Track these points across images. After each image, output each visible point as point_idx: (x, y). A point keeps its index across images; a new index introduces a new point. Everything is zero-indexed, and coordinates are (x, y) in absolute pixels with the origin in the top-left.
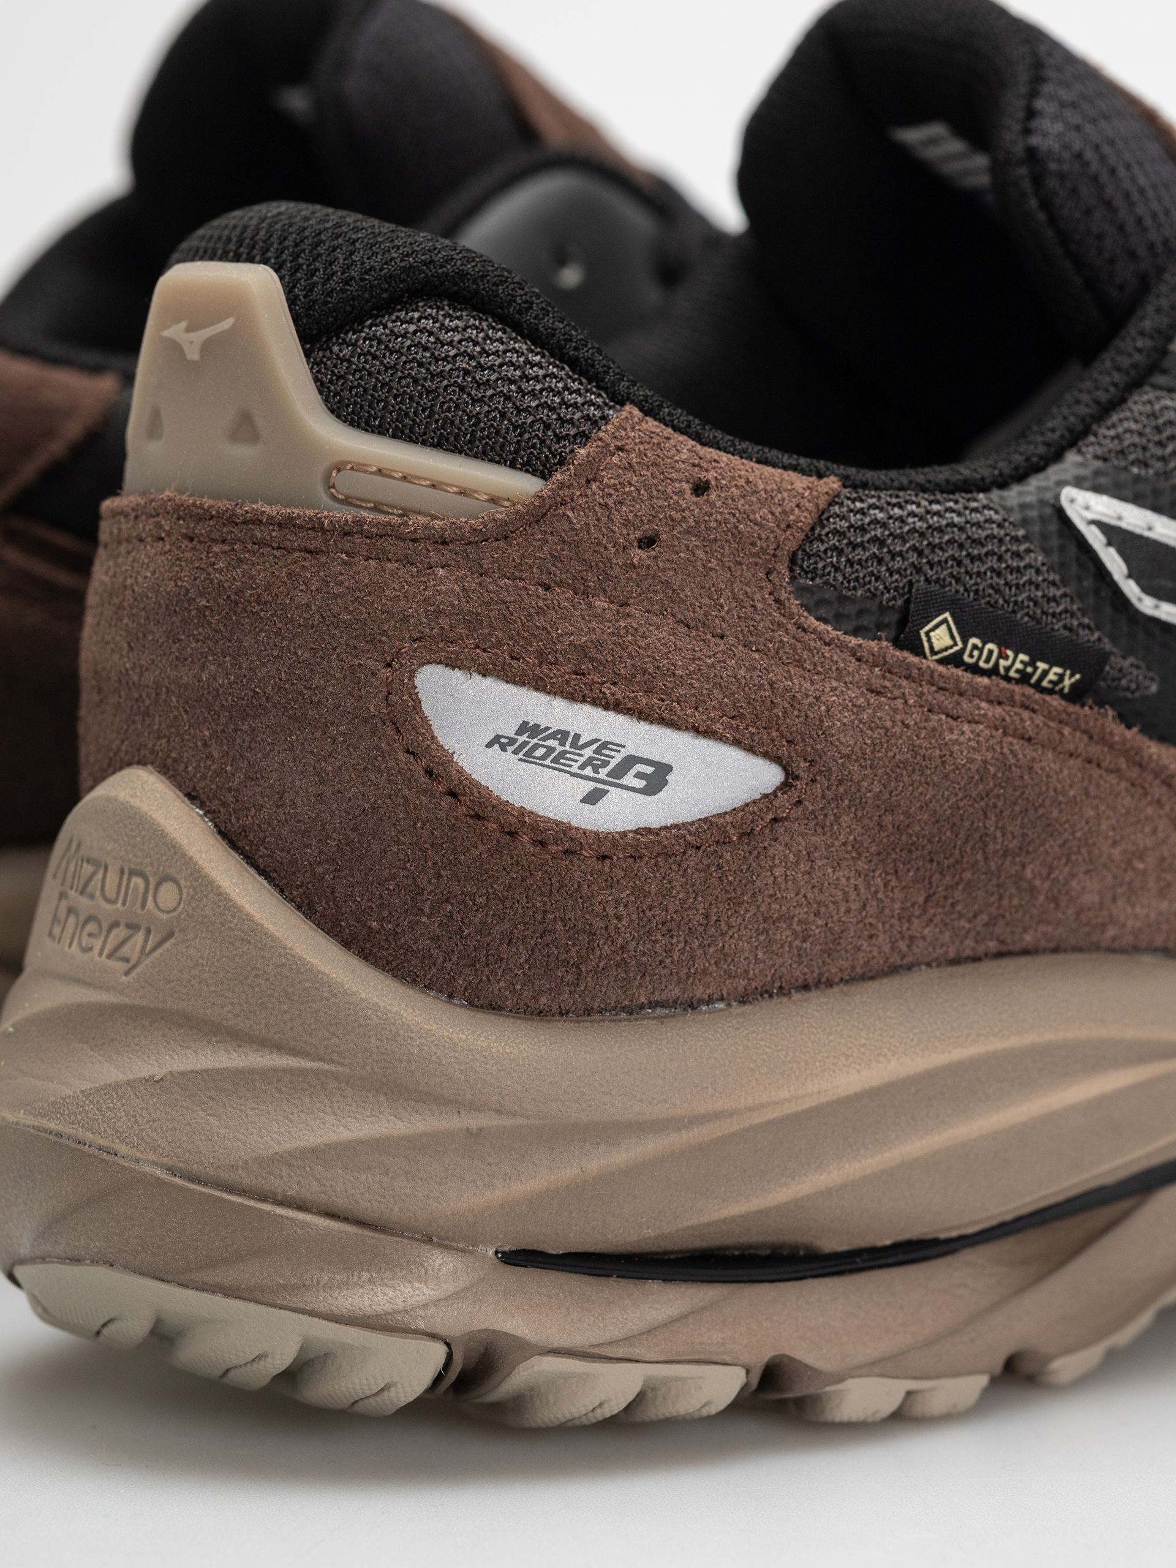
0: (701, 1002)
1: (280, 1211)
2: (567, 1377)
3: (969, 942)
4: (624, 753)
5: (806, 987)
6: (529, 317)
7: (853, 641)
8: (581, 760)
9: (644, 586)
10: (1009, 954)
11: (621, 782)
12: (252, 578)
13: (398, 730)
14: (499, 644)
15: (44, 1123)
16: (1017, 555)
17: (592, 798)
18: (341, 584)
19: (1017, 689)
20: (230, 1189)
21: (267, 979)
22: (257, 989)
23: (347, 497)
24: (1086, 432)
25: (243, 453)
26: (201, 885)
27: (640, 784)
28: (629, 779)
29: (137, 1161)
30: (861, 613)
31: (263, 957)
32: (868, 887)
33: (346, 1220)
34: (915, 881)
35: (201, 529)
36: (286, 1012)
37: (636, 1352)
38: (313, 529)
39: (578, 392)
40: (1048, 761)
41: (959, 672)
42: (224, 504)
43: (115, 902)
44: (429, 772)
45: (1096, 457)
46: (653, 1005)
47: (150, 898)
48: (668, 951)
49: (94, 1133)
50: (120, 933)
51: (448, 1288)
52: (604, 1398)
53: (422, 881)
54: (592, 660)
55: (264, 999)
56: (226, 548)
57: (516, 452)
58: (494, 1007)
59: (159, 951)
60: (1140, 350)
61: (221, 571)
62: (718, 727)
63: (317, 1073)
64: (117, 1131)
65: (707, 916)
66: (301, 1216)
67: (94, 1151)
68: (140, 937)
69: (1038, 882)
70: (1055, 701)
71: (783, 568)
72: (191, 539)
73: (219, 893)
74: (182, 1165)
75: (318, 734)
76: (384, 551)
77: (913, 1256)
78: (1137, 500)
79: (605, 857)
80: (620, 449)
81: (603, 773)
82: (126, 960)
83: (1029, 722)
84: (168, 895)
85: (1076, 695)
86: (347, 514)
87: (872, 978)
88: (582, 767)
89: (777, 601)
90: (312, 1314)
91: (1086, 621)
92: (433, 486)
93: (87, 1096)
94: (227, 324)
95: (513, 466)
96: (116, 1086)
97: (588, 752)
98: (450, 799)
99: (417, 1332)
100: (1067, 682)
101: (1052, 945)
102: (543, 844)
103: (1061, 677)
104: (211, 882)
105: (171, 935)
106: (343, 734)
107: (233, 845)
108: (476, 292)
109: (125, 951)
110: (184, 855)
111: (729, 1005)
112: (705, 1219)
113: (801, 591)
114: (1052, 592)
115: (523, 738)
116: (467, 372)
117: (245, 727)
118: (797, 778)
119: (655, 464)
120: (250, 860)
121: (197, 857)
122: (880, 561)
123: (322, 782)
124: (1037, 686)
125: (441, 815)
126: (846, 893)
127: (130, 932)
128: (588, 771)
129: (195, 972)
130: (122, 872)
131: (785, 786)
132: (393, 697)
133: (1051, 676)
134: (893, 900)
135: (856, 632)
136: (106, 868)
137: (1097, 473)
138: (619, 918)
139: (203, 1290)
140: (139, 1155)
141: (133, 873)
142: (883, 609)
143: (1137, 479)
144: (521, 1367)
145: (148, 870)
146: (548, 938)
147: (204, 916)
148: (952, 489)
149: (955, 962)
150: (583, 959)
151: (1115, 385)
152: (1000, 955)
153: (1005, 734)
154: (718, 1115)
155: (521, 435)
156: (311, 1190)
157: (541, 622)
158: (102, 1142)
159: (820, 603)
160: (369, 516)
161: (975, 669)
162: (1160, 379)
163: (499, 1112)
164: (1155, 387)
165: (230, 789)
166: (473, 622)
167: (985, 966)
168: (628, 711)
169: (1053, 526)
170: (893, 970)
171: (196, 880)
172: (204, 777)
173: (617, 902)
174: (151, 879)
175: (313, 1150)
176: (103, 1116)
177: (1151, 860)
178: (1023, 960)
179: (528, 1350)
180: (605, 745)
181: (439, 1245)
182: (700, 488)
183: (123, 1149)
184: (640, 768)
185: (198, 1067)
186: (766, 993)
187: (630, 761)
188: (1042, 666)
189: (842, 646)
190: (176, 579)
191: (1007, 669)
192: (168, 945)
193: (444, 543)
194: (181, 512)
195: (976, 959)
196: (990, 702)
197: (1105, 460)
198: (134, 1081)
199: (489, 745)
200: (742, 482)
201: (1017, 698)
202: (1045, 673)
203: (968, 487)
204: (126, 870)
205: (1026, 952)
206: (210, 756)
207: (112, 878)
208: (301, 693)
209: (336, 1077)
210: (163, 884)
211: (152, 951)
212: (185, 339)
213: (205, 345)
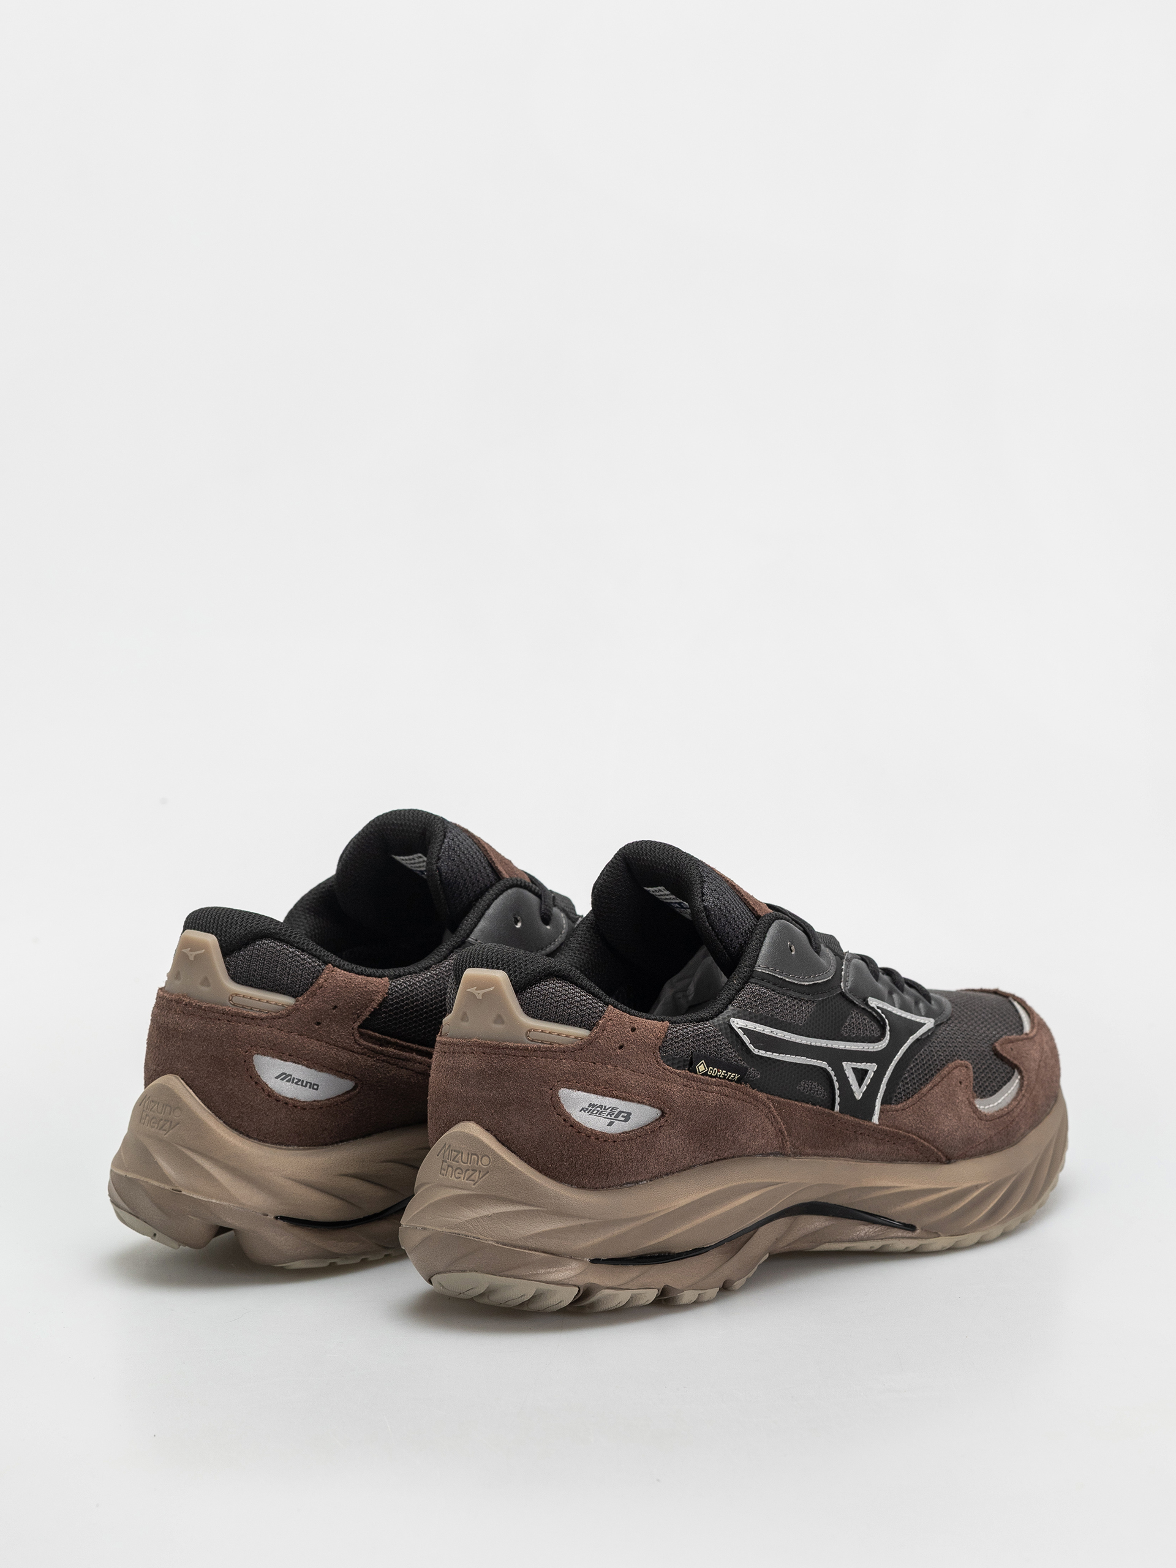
0: (640, 1181)
1: (530, 1252)
2: (610, 1295)
3: (710, 1157)
4: (618, 1110)
5: (667, 1174)
6: (579, 981)
7: (678, 1071)
8: (607, 1113)
9: (621, 1060)
10: (721, 1159)
11: (618, 1119)
12: (507, 1065)
13: (555, 1108)
14: (583, 1081)
15: (453, 1231)
16: (720, 1040)
17: (610, 1124)
18: (535, 1066)
19: (723, 1081)
20: (515, 1247)
21: (519, 1184)
22: (516, 1187)
23: (533, 1039)
24: (734, 999)
25: (499, 1027)
26: (496, 1158)
27: (623, 1119)
28: (620, 1118)
30: (679, 1062)
32: (684, 1144)
33: (548, 1253)
34: (697, 1140)
35: (488, 1050)
36: (526, 1193)
37: (629, 1287)
38: (525, 1050)
39: (596, 1003)
40: (732, 1102)
41: (707, 1077)
42: (495, 1043)
43: (467, 1163)
44: (565, 1120)
45: (738, 1007)
46: (627, 1183)
47: (480, 1162)
48: (632, 1168)
49: (471, 1233)
50: (471, 1172)
51: (578, 1271)
52: (620, 1301)
53: (564, 1152)
54: (609, 1084)
55: (519, 1190)
56: (497, 1056)
57: (581, 1023)
58: (583, 1187)
59: (484, 1177)
60: (746, 972)
61: (495, 1063)
62: (645, 1101)
63: (537, 1211)
64: (479, 1232)
65: (642, 1156)
66: (537, 1253)
68: (477, 1173)
69: (729, 1138)
70: (734, 1084)
71: (657, 1051)
72: (484, 1053)
73: (503, 1159)
75: (530, 1111)
76: (547, 1055)
77: (697, 1253)
78: (750, 1020)
79: (615, 1141)
80: (610, 1020)
81: (613, 1116)
83: (727, 1091)
84: (485, 1160)
85: (739, 1081)
86: (535, 1045)
87: (684, 1170)
88: (607, 1116)
89: (657, 1061)
90: (540, 1282)
91: (740, 1058)
92: (558, 1035)
93: (467, 1222)
94: (492, 989)
95: (580, 1027)
96: (477, 1218)
97: (608, 1111)
98: (571, 1128)
99: (570, 1285)
100: (736, 1078)
101: (732, 1156)
102: (598, 1139)
103: (735, 1076)
104: (500, 1156)
106: (538, 1110)
107: (503, 1144)
108: (564, 975)
109: (472, 1177)
110: (490, 1148)
111: (647, 1182)
112: (645, 1246)
113: (662, 1057)
114: (731, 1050)
115: (590, 1108)
116: (565, 1000)
117: (506, 1109)
118: (666, 1114)
119: (621, 1024)
120: (509, 1148)
121: (494, 1149)
122: (683, 1046)
123: (532, 1124)
124: (728, 1079)
125: (569, 1132)
126: (679, 1146)
127: (473, 1172)
128: (609, 1116)
129: (498, 1183)
130: (469, 1154)
131: (663, 1116)
132: (553, 1099)
133: (732, 1076)
134: (691, 1147)
135: (677, 1068)
136: (462, 1153)
137: (738, 1012)
138: (619, 1159)
139: (508, 1277)
141: (472, 1154)
142: (685, 1061)
143: (750, 1013)
144: (598, 1293)
145: (478, 1153)
146: (600, 1166)
147: (497, 1166)
148: (698, 1021)
149: (706, 1163)
150: (609, 1172)
151: (740, 983)
152: (718, 1160)
153: (721, 1095)
154: (648, 1215)
155: (582, 1018)
156: (539, 1245)
157: (594, 1074)
158: (474, 1235)
159: (667, 1060)
160: (542, 1045)
161: (711, 1076)
162: (753, 980)
163: (590, 1219)
164: (751, 983)
165: (501, 1128)
166: (575, 1075)
167: (715, 1164)
168: (620, 1098)
169: (729, 1030)
170: (690, 1167)
171: (495, 1156)
172: (492, 1124)
173: (619, 1154)
174: (479, 1156)
175: (539, 1233)
177: (760, 1128)
178: (725, 1161)
179: (600, 1288)
180: (613, 1108)
181: (574, 1259)
182: (633, 1030)
183: (482, 1237)
184: (623, 1114)
185: (502, 1211)
186: (657, 1177)
187: (621, 1112)
188: (729, 1073)
189: (675, 1073)
190: (480, 1065)
191: (720, 1075)
192: (487, 1175)
193: (564, 1052)
194: (479, 1045)
195: (712, 1162)
196: (716, 1086)
197: (740, 1008)
199: (580, 1111)
200: (644, 1026)
201: (723, 1084)
202: (730, 1075)
203: (703, 1020)
205: (725, 1159)
206: (494, 1118)
207: (465, 1156)
208: (524, 1099)
209: (543, 1211)
210: (484, 1158)
211: (482, 1177)
212: (476, 992)
213: (484, 995)
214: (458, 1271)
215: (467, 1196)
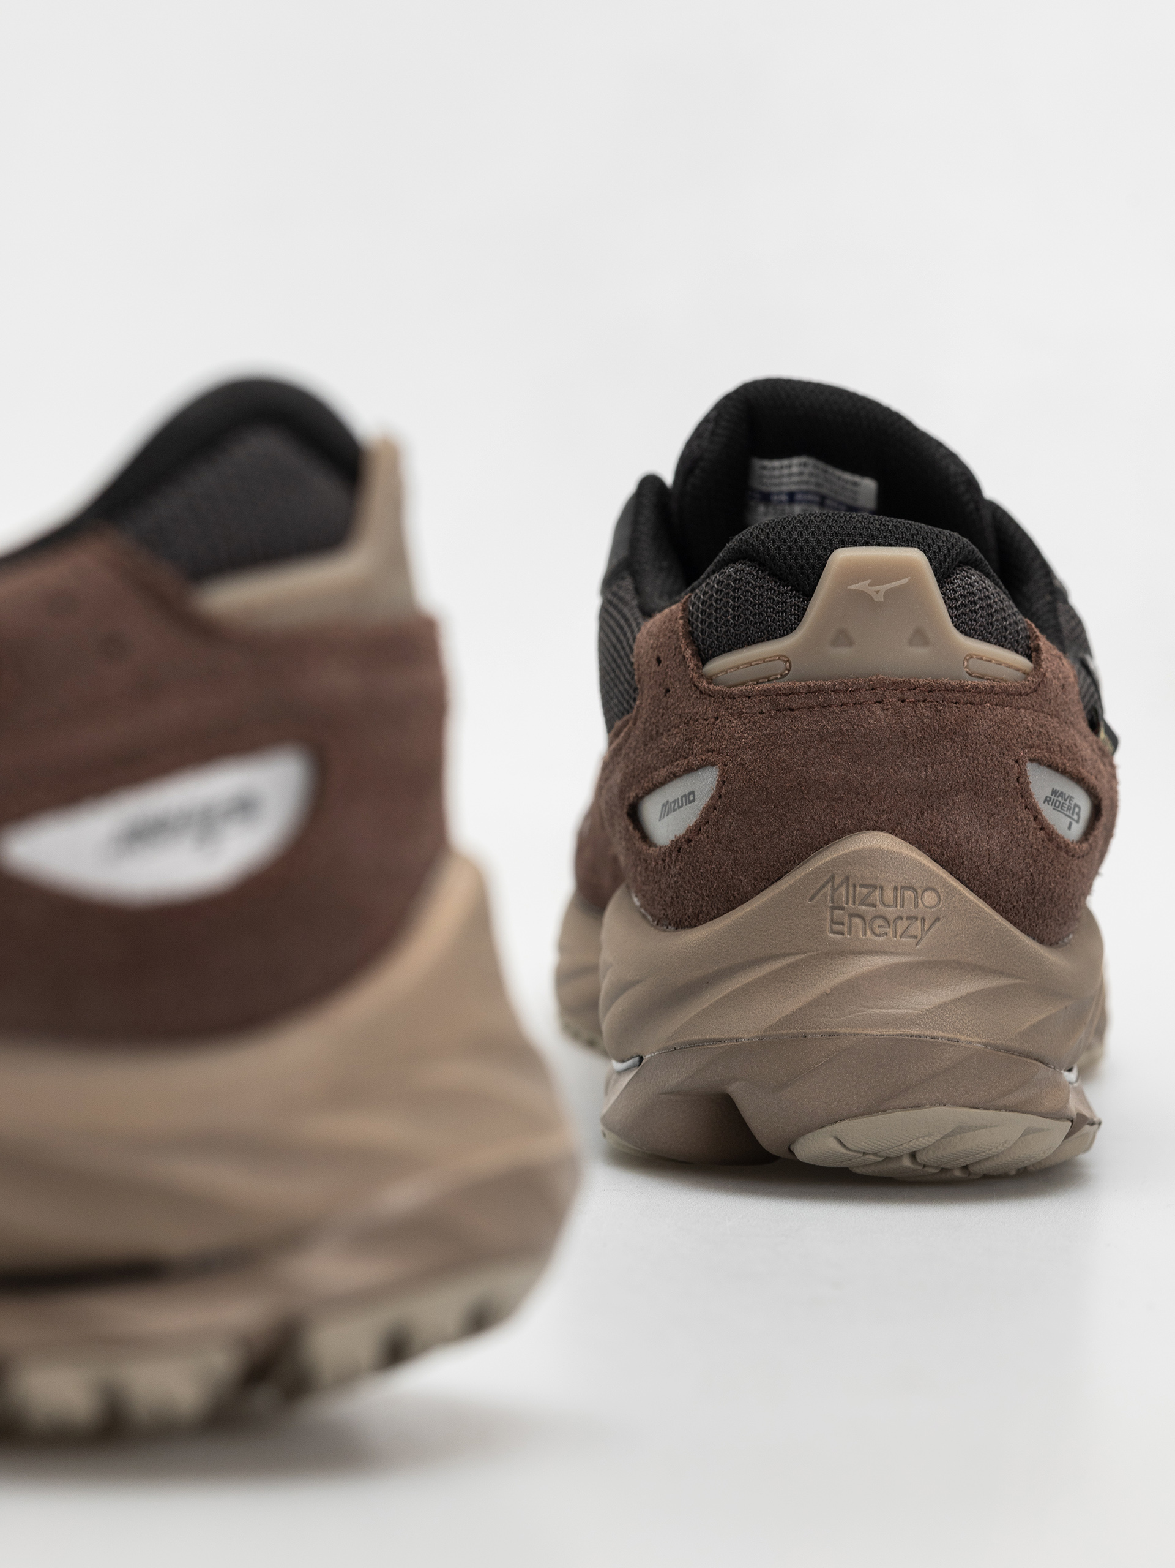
4: (1074, 802)
8: (1067, 807)
13: (1023, 797)
17: (1070, 826)
18: (991, 720)
21: (992, 938)
22: (989, 944)
25: (919, 652)
26: (950, 890)
27: (1077, 818)
28: (1075, 816)
29: (971, 1043)
31: (988, 926)
36: (1003, 954)
43: (895, 906)
44: (1035, 819)
47: (919, 901)
49: (943, 1032)
50: (905, 922)
55: (993, 948)
59: (933, 929)
64: (957, 1029)
67: (945, 1041)
74: (993, 1042)
81: (1071, 813)
82: (916, 937)
84: (931, 898)
88: (1067, 810)
93: (932, 1012)
94: (904, 581)
97: (1067, 803)
98: (1042, 832)
102: (1067, 852)
105: (938, 919)
109: (911, 932)
115: (1053, 797)
117: (949, 802)
127: (909, 922)
129: (958, 938)
130: (896, 889)
132: (1021, 779)
136: (882, 888)
140: (971, 1039)
141: (902, 889)
147: (955, 907)
158: (949, 1036)
166: (1040, 736)
168: (1077, 780)
171: (947, 888)
172: (922, 832)
174: (919, 890)
175: (1034, 1026)
176: (945, 1021)
180: (1071, 799)
183: (961, 1038)
187: (1075, 806)
192: (937, 925)
198: (954, 1000)
199: (1045, 803)
204: (899, 888)
207: (889, 895)
208: (980, 781)
209: (1026, 986)
210: (926, 893)
211: (928, 930)
212: (871, 590)
213: (888, 593)
214: (904, 1108)
215: (911, 966)
